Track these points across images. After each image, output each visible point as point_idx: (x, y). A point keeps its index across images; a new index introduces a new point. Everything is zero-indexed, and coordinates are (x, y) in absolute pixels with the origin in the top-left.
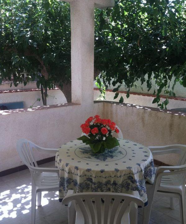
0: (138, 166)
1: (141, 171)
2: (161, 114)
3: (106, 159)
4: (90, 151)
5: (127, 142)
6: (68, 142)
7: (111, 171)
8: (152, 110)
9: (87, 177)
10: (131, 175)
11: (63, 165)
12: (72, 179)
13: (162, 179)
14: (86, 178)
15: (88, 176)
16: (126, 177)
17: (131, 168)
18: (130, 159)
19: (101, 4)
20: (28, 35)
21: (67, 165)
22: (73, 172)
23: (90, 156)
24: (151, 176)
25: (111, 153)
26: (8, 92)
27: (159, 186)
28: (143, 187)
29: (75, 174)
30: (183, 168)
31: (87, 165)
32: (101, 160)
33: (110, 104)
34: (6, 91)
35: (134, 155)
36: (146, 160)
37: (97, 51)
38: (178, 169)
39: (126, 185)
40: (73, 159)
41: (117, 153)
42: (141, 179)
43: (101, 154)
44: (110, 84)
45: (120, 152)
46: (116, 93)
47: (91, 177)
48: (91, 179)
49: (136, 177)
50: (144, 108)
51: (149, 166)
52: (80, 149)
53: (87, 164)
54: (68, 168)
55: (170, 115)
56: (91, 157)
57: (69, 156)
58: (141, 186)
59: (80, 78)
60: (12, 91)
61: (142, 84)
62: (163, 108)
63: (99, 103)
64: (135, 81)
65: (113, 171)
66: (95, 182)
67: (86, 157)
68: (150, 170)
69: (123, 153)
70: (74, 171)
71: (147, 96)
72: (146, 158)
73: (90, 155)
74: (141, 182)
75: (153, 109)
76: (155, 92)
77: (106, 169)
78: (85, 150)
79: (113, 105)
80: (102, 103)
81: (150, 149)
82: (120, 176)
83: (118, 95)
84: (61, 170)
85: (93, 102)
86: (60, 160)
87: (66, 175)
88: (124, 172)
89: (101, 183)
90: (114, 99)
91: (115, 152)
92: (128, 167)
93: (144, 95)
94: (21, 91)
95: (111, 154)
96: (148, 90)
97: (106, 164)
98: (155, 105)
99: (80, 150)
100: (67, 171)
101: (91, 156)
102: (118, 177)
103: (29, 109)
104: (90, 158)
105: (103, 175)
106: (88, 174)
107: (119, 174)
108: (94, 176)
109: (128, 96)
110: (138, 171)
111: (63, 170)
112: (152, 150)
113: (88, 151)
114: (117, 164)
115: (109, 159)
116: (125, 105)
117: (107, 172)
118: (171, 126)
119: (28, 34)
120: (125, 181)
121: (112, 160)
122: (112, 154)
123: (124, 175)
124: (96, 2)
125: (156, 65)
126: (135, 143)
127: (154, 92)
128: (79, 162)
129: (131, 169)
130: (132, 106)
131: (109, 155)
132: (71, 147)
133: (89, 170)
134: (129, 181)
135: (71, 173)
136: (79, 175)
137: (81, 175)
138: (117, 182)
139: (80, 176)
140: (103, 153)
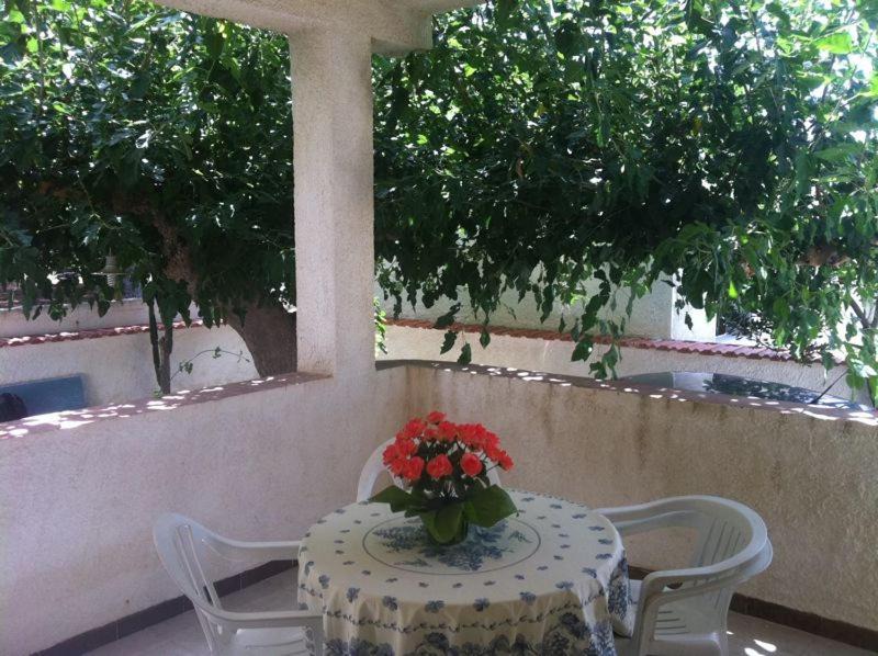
0: (590, 577)
1: (601, 592)
2: (606, 398)
3: (480, 561)
4: (417, 539)
5: (528, 500)
6: (329, 513)
7: (509, 603)
8: (574, 384)
9: (429, 631)
10: (571, 610)
11: (337, 595)
12: (371, 645)
13: (660, 617)
14: (426, 636)
15: (432, 627)
16: (555, 620)
17: (571, 585)
18: (557, 558)
19: (393, 41)
20: (142, 141)
21: (353, 595)
22: (376, 617)
23: (422, 557)
24: (624, 608)
25: (486, 540)
26: (26, 342)
27: (651, 639)
28: (610, 649)
29: (385, 626)
30: (720, 573)
31: (422, 589)
32: (466, 568)
33: (430, 372)
34: (15, 339)
35: (564, 541)
36: (608, 556)
37: (383, 195)
38: (706, 577)
39: (555, 648)
40: (368, 573)
41: (509, 538)
42: (601, 620)
43: (456, 546)
44: (414, 303)
45: (516, 535)
46: (446, 331)
47: (440, 631)
48: (443, 637)
49: (589, 617)
50: (547, 377)
51: (617, 577)
52: (377, 534)
53: (422, 585)
54: (358, 607)
55: (637, 399)
56: (427, 560)
57: (350, 563)
58: (604, 646)
59: (331, 285)
60: (42, 339)
61: (520, 300)
62: (606, 375)
63: (394, 369)
64: (504, 289)
65: (515, 603)
66: (457, 647)
67: (409, 559)
68: (620, 588)
69: (527, 538)
70: (381, 614)
71: (528, 337)
72: (604, 549)
73: (421, 552)
74: (601, 629)
75: (577, 381)
76: (563, 324)
77: (493, 596)
78: (395, 536)
79: (441, 372)
80: (402, 369)
81: (608, 516)
82: (539, 619)
83: (456, 337)
84: (329, 613)
85: (374, 366)
86: (323, 581)
87: (350, 633)
88: (550, 601)
89: (477, 648)
90: (442, 353)
91: (499, 537)
92: (559, 581)
93: (532, 334)
94: (74, 338)
95: (489, 545)
96: (543, 319)
97: (487, 581)
98: (582, 369)
99: (380, 538)
100: (356, 618)
101: (427, 556)
102: (531, 621)
103: (151, 403)
104: (425, 564)
105: (486, 618)
106: (433, 619)
107: (534, 612)
108: (453, 624)
109: (485, 342)
110: (591, 595)
111: (337, 614)
112: (613, 518)
113: (407, 539)
114: (520, 577)
115: (488, 562)
116: (483, 370)
117: (498, 605)
118: (642, 435)
119: (144, 140)
120: (551, 633)
121: (500, 563)
122: (493, 544)
123: (551, 612)
124: (375, 36)
125: (572, 236)
126: (556, 502)
127: (559, 324)
128: (391, 580)
129: (572, 590)
130: (504, 372)
131: (486, 548)
132: (344, 532)
133: (434, 607)
134: (565, 633)
135: (370, 622)
136: (400, 624)
137: (409, 627)
138: (527, 639)
139: (405, 630)
140: (463, 544)
